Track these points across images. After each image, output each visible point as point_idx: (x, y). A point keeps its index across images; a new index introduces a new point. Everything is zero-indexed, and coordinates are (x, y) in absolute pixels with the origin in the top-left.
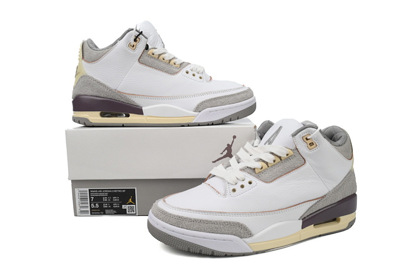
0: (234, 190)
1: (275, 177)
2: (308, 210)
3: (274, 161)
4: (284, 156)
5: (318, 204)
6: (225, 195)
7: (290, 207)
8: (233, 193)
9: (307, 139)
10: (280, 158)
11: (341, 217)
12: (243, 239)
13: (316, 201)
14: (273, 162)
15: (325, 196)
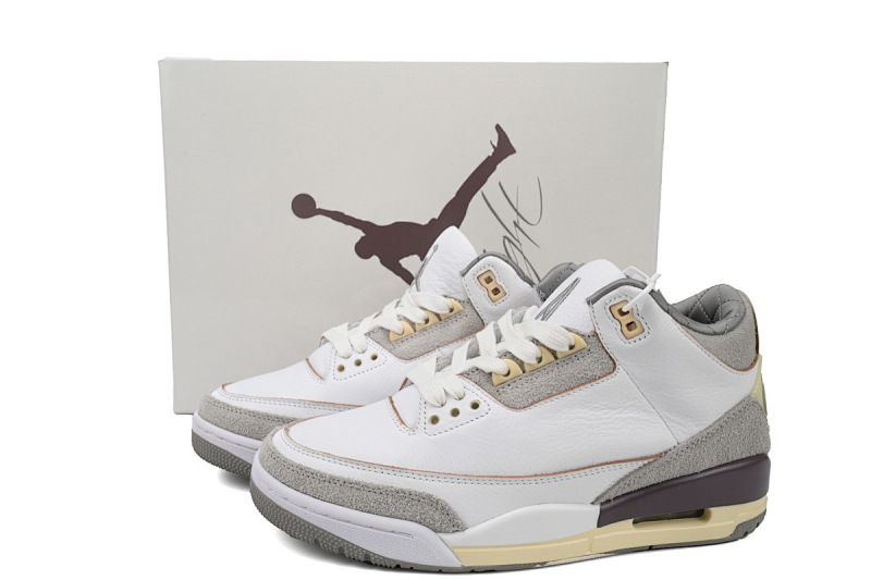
0: (435, 420)
1: (536, 398)
2: (618, 483)
3: (540, 360)
4: (563, 349)
5: (643, 470)
6: (413, 429)
7: (566, 472)
8: (430, 426)
9: (623, 313)
10: (554, 353)
11: (714, 510)
12: (441, 535)
13: (640, 463)
14: (535, 362)
15: (665, 453)
